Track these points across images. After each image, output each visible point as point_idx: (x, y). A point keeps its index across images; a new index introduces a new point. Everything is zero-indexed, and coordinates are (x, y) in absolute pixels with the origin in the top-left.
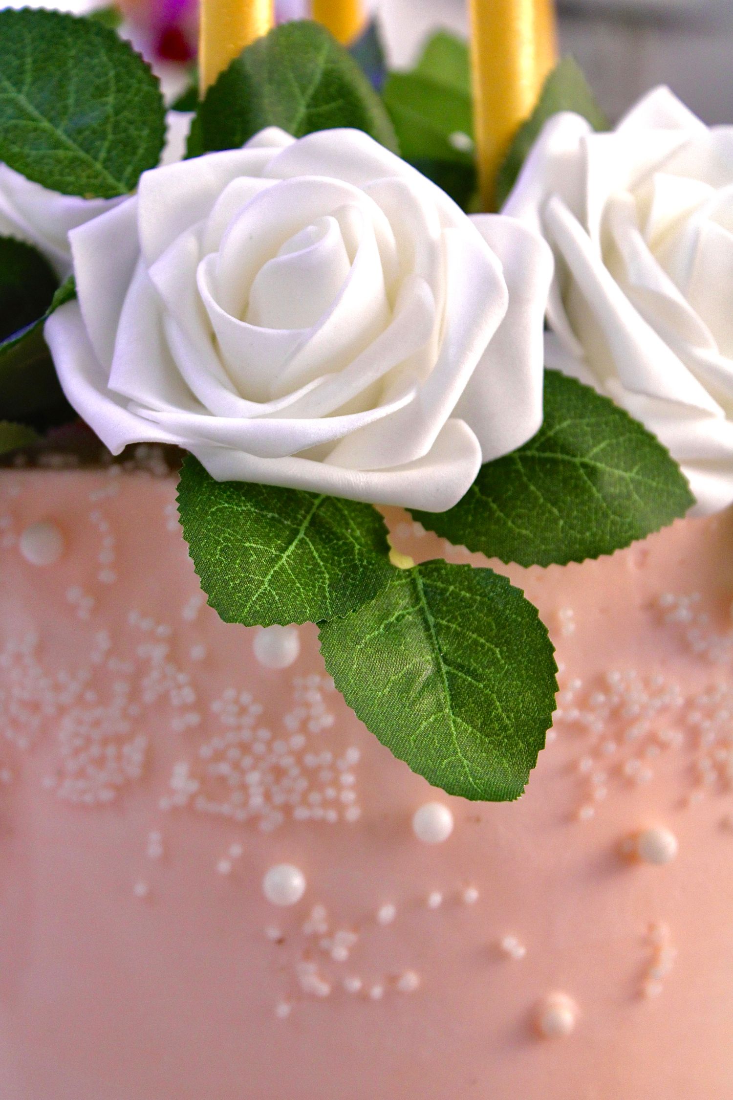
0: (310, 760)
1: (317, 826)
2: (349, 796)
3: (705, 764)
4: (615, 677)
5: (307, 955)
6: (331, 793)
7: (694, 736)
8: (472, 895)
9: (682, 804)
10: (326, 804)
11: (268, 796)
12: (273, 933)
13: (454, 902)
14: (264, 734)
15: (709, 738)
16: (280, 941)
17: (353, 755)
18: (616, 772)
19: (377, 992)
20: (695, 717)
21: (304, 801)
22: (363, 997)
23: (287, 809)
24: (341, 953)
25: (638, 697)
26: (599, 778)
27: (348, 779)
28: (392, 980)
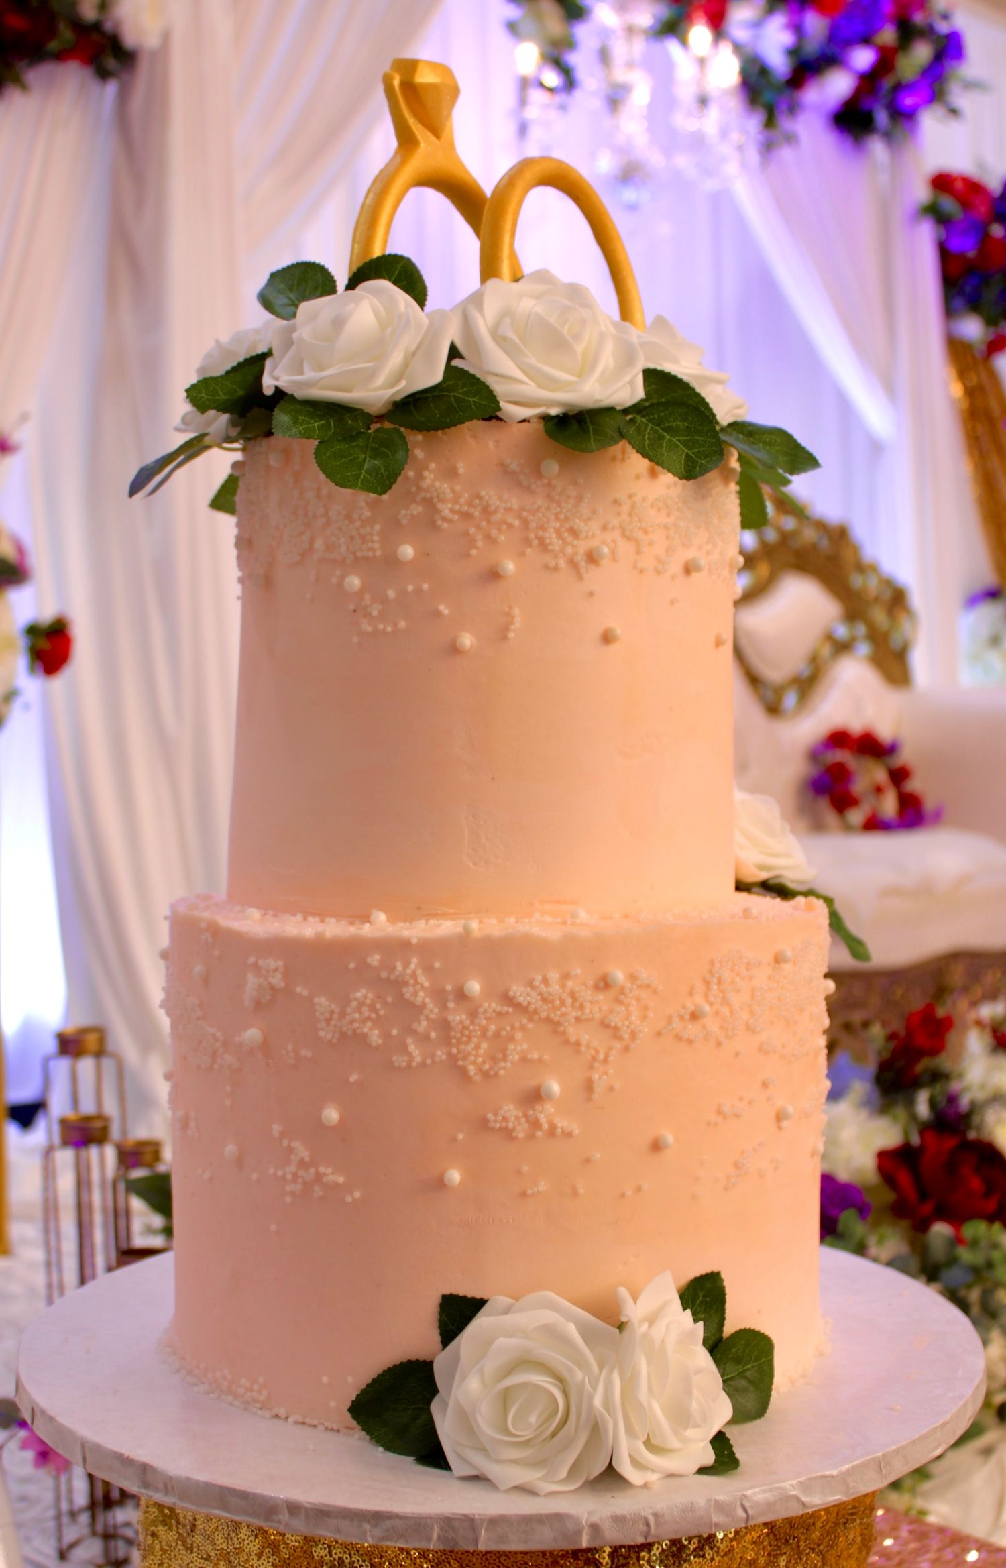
0: (363, 531)
1: (367, 559)
2: (376, 546)
3: (532, 536)
4: (483, 493)
5: (365, 616)
6: (370, 544)
7: (526, 524)
8: (425, 586)
9: (522, 554)
10: (369, 549)
11: (348, 548)
12: (352, 607)
13: (419, 591)
14: (347, 522)
15: (533, 525)
16: (355, 611)
17: (377, 527)
18: (488, 537)
19: (389, 629)
20: (525, 514)
21: (361, 550)
22: (384, 632)
23: (354, 553)
24: (375, 613)
25: (495, 502)
26: (479, 537)
27: (376, 538)
28: (396, 625)
